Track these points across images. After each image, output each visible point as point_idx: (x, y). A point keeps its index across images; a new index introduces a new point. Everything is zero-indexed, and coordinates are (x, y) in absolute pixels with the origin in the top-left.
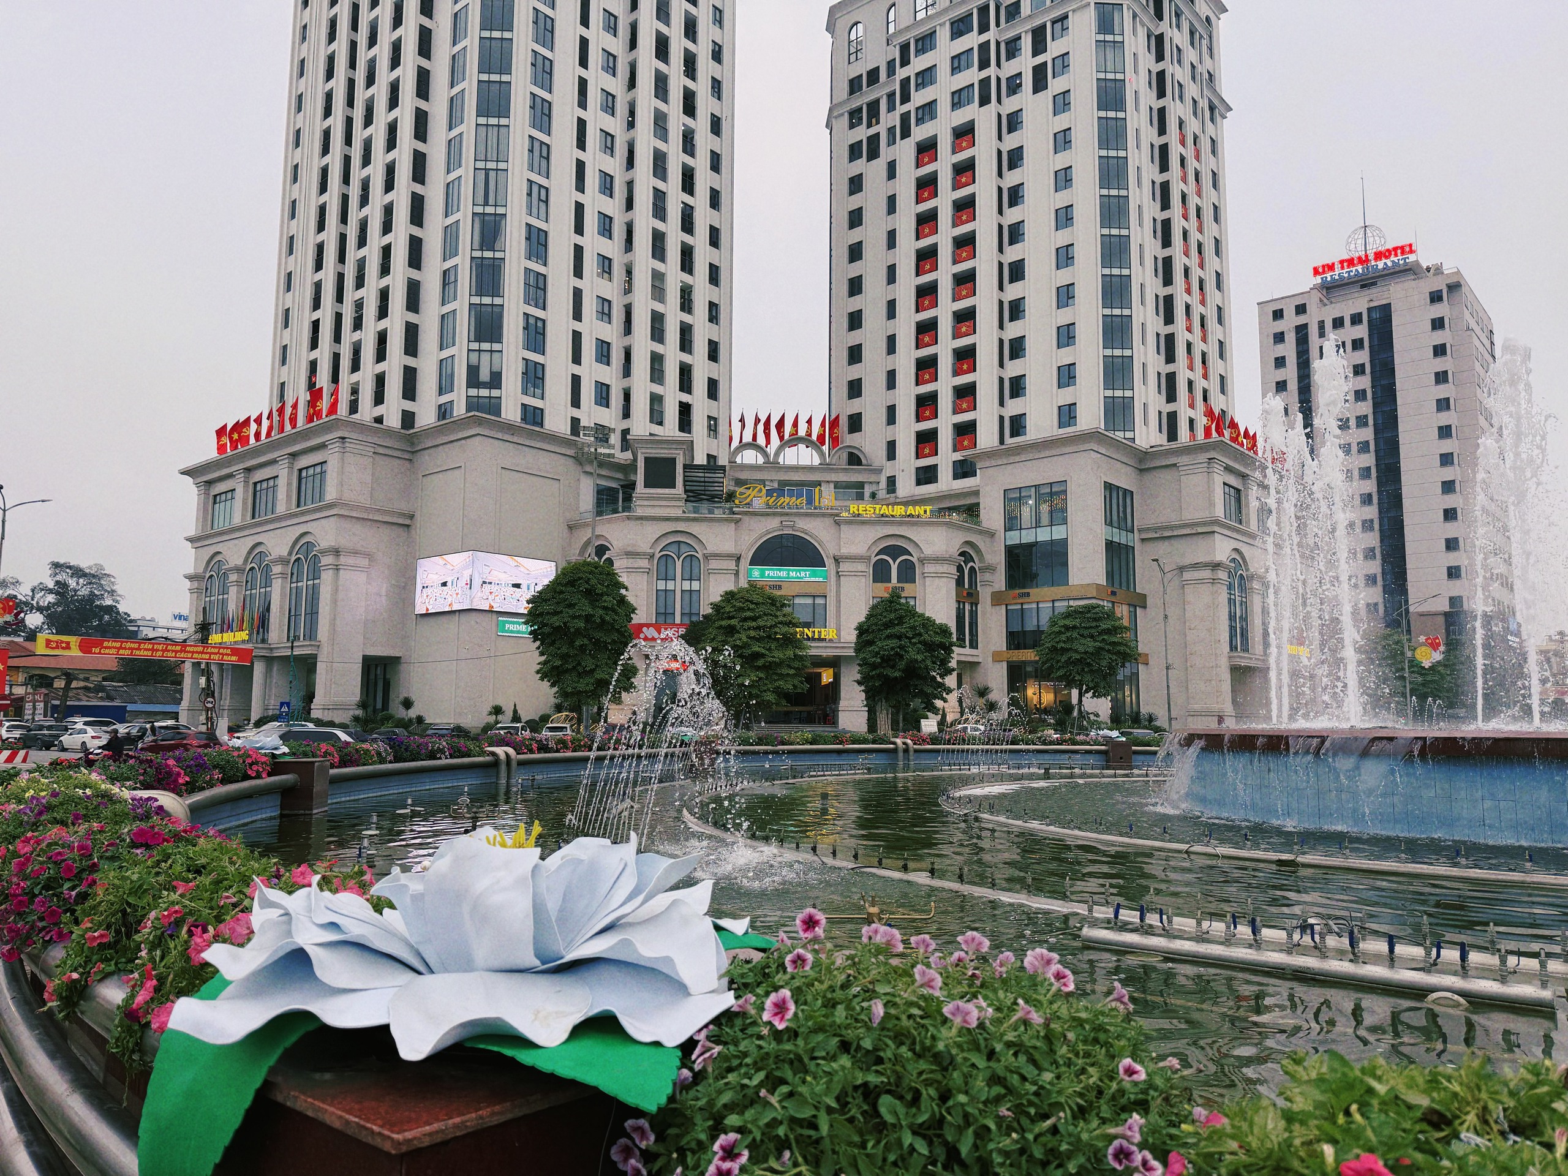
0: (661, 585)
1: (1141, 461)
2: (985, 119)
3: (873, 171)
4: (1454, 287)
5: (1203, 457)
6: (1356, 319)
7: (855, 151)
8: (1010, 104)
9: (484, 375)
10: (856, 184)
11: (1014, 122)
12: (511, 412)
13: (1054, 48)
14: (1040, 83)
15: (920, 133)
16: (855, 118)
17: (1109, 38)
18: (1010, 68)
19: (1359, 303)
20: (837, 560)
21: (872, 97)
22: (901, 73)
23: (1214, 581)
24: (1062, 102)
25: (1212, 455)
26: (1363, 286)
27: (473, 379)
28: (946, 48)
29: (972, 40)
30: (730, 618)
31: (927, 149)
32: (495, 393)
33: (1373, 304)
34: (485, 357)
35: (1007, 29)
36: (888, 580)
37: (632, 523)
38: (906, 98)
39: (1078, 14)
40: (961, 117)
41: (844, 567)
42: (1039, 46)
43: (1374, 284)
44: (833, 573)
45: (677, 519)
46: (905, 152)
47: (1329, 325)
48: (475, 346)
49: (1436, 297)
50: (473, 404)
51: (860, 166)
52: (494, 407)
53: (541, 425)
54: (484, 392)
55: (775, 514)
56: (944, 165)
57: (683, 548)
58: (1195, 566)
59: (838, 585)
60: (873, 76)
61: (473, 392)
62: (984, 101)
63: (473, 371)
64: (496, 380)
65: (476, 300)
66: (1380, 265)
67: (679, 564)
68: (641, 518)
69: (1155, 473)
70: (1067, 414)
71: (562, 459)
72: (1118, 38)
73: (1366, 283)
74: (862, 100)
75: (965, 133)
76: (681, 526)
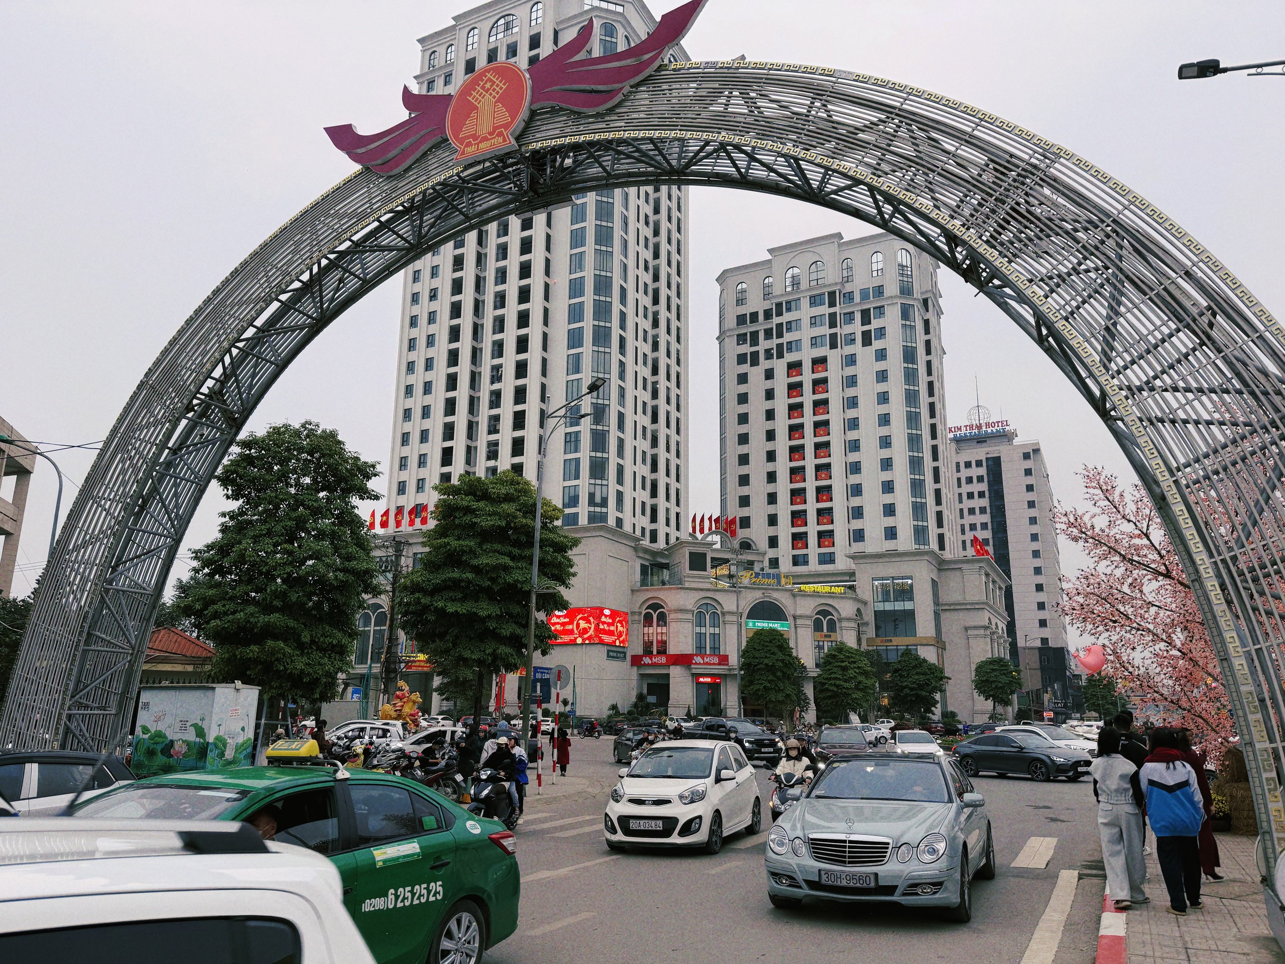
0: (698, 630)
1: (939, 565)
2: (834, 358)
3: (756, 374)
4: (1037, 451)
5: (977, 566)
6: (979, 464)
7: (742, 359)
8: (848, 350)
9: (598, 499)
10: (743, 379)
11: (851, 360)
12: (611, 522)
13: (875, 324)
14: (867, 339)
15: (790, 357)
16: (741, 339)
17: (908, 323)
18: (847, 329)
19: (980, 453)
20: (795, 618)
21: (753, 329)
22: (776, 320)
23: (985, 636)
24: (881, 355)
25: (981, 565)
26: (978, 442)
27: (592, 501)
28: (805, 312)
29: (825, 310)
30: (843, 662)
31: (794, 367)
32: (604, 510)
33: (989, 456)
34: (598, 488)
35: (844, 308)
36: (823, 631)
37: (682, 592)
38: (780, 335)
39: (890, 307)
40: (819, 352)
41: (799, 622)
42: (866, 320)
43: (985, 441)
44: (793, 626)
45: (708, 590)
46: (780, 366)
47: (962, 465)
48: (592, 481)
49: (1026, 456)
50: (592, 518)
51: (745, 368)
52: (603, 517)
53: (621, 528)
54: (598, 509)
55: (759, 589)
56: (807, 377)
57: (709, 606)
58: (976, 628)
59: (796, 632)
60: (754, 316)
61: (592, 509)
62: (833, 346)
63: (592, 496)
64: (604, 503)
65: (593, 454)
66: (989, 430)
67: (707, 617)
68: (687, 589)
69: (949, 573)
70: (891, 533)
71: (623, 547)
72: (913, 324)
73: (981, 440)
74: (748, 329)
75: (820, 362)
76: (709, 594)
